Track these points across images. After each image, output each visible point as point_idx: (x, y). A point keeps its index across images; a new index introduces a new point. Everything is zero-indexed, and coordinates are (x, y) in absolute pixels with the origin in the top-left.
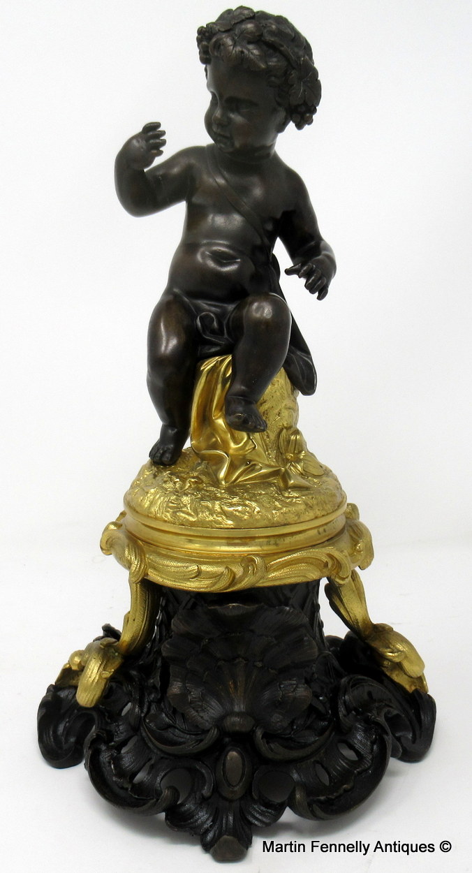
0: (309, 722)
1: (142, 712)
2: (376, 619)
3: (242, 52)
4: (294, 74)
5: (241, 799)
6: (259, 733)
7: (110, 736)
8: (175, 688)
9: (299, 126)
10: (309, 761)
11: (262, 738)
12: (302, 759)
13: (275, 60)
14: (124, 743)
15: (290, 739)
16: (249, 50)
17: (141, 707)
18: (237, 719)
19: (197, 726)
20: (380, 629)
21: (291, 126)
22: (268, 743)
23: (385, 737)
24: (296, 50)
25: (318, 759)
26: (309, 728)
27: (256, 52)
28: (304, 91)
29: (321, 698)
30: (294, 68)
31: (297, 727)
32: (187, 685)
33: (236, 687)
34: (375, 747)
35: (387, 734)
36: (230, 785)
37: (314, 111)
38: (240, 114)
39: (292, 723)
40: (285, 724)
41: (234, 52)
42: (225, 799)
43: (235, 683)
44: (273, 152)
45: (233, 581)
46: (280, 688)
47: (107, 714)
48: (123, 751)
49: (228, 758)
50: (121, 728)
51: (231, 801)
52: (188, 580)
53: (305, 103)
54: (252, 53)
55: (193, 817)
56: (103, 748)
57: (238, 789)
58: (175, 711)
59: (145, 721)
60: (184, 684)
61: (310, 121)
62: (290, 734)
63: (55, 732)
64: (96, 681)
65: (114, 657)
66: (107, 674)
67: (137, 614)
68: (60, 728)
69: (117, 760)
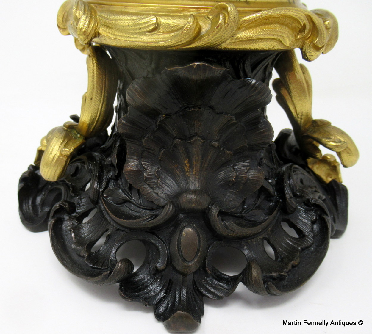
0: (259, 202)
1: (100, 187)
5: (194, 273)
6: (215, 211)
7: (73, 208)
8: (132, 165)
10: (258, 238)
11: (218, 216)
12: (251, 237)
14: (85, 214)
15: (242, 217)
17: (100, 183)
18: (193, 197)
19: (152, 202)
22: (223, 220)
23: (325, 217)
25: (267, 236)
26: (259, 207)
29: (270, 181)
31: (248, 206)
32: (142, 163)
33: (191, 166)
34: (315, 227)
35: (327, 215)
36: (184, 260)
39: (243, 203)
40: (238, 203)
42: (177, 271)
43: (190, 162)
46: (234, 169)
47: (71, 189)
48: (85, 220)
49: (184, 234)
50: (83, 201)
51: (184, 275)
52: (144, 33)
55: (146, 287)
56: (66, 217)
57: (193, 265)
58: (131, 187)
59: (103, 195)
60: (140, 162)
62: (241, 212)
63: (34, 202)
64: (57, 157)
65: (75, 138)
66: (68, 151)
67: (94, 94)
68: (39, 199)
69: (76, 229)
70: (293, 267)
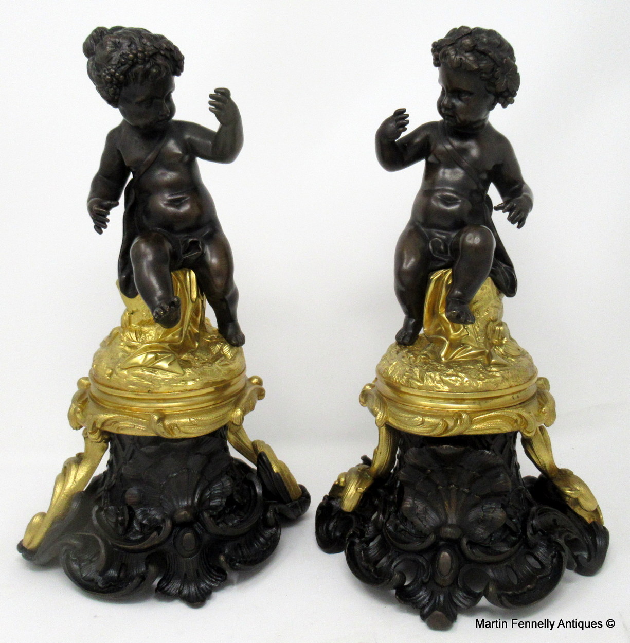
0: (504, 536)
1: (384, 518)
2: (560, 465)
3: (461, 59)
4: (499, 70)
5: (450, 586)
6: (465, 541)
7: (362, 534)
8: (408, 504)
9: (504, 106)
10: (502, 565)
11: (467, 544)
12: (497, 563)
13: (485, 62)
14: (372, 540)
15: (489, 547)
16: (466, 57)
17: (384, 515)
18: (449, 530)
19: (421, 532)
20: (563, 472)
21: (498, 106)
22: (471, 548)
23: (563, 554)
24: (501, 53)
25: (509, 564)
26: (504, 540)
27: (471, 58)
28: (507, 82)
29: (514, 520)
30: (498, 67)
31: (495, 539)
32: (415, 502)
33: (450, 506)
34: (555, 560)
35: (564, 551)
36: (442, 574)
37: (515, 94)
38: (460, 99)
39: (491, 536)
40: (485, 536)
41: (455, 59)
42: (437, 584)
43: (449, 503)
44: (486, 123)
45: (447, 429)
46: (483, 510)
47: (361, 518)
48: (371, 544)
49: (442, 556)
50: (370, 528)
51: (442, 587)
52: (415, 426)
53: (507, 90)
54: (468, 59)
55: (415, 596)
56: (357, 541)
57: (448, 579)
58: (406, 519)
59: (386, 524)
60: (413, 501)
61: (512, 102)
62: (489, 544)
63: (327, 528)
64: (353, 494)
65: (367, 479)
66: (361, 490)
67: (383, 449)
68: (332, 525)
69: (366, 550)
70: (529, 590)
